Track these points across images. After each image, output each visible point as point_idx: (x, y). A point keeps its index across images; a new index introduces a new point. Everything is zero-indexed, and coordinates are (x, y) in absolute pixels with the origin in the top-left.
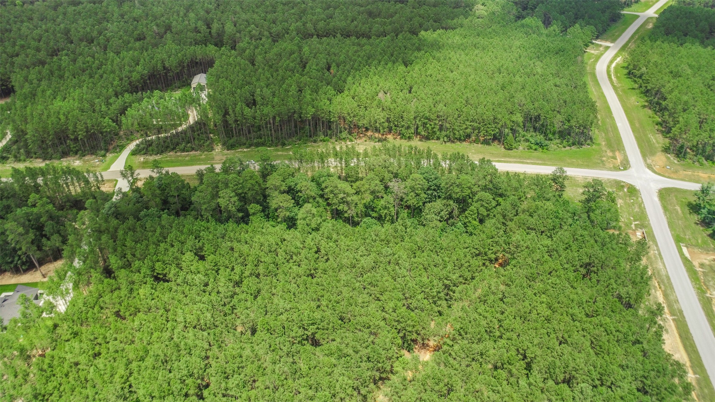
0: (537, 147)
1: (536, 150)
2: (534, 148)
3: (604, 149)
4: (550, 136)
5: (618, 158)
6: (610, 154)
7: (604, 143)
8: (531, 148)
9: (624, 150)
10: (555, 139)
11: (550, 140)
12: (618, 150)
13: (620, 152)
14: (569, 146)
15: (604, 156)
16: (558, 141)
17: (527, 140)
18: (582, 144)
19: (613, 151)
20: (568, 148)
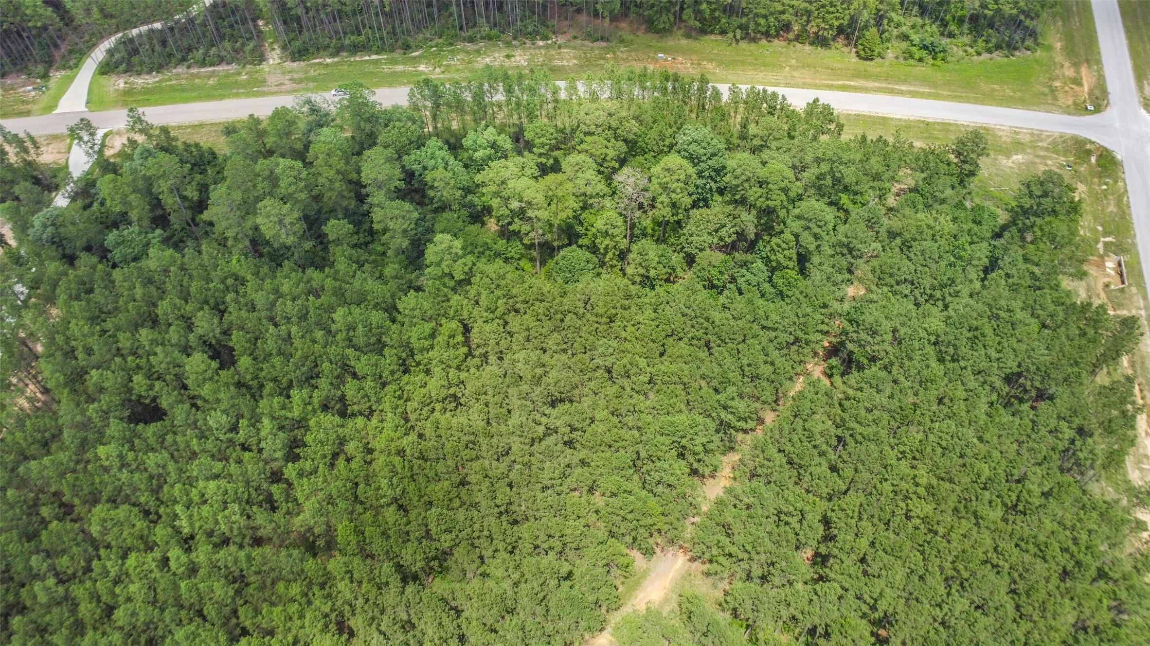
0: (923, 53)
1: (920, 60)
2: (917, 56)
3: (1059, 58)
4: (953, 27)
5: (1084, 81)
6: (1069, 72)
7: (1058, 45)
8: (912, 57)
9: (1099, 62)
11: (951, 35)
12: (1087, 61)
13: (1089, 67)
14: (989, 51)
15: (1057, 78)
16: (966, 39)
18: (1015, 49)
19: (1076, 65)
20: (985, 56)
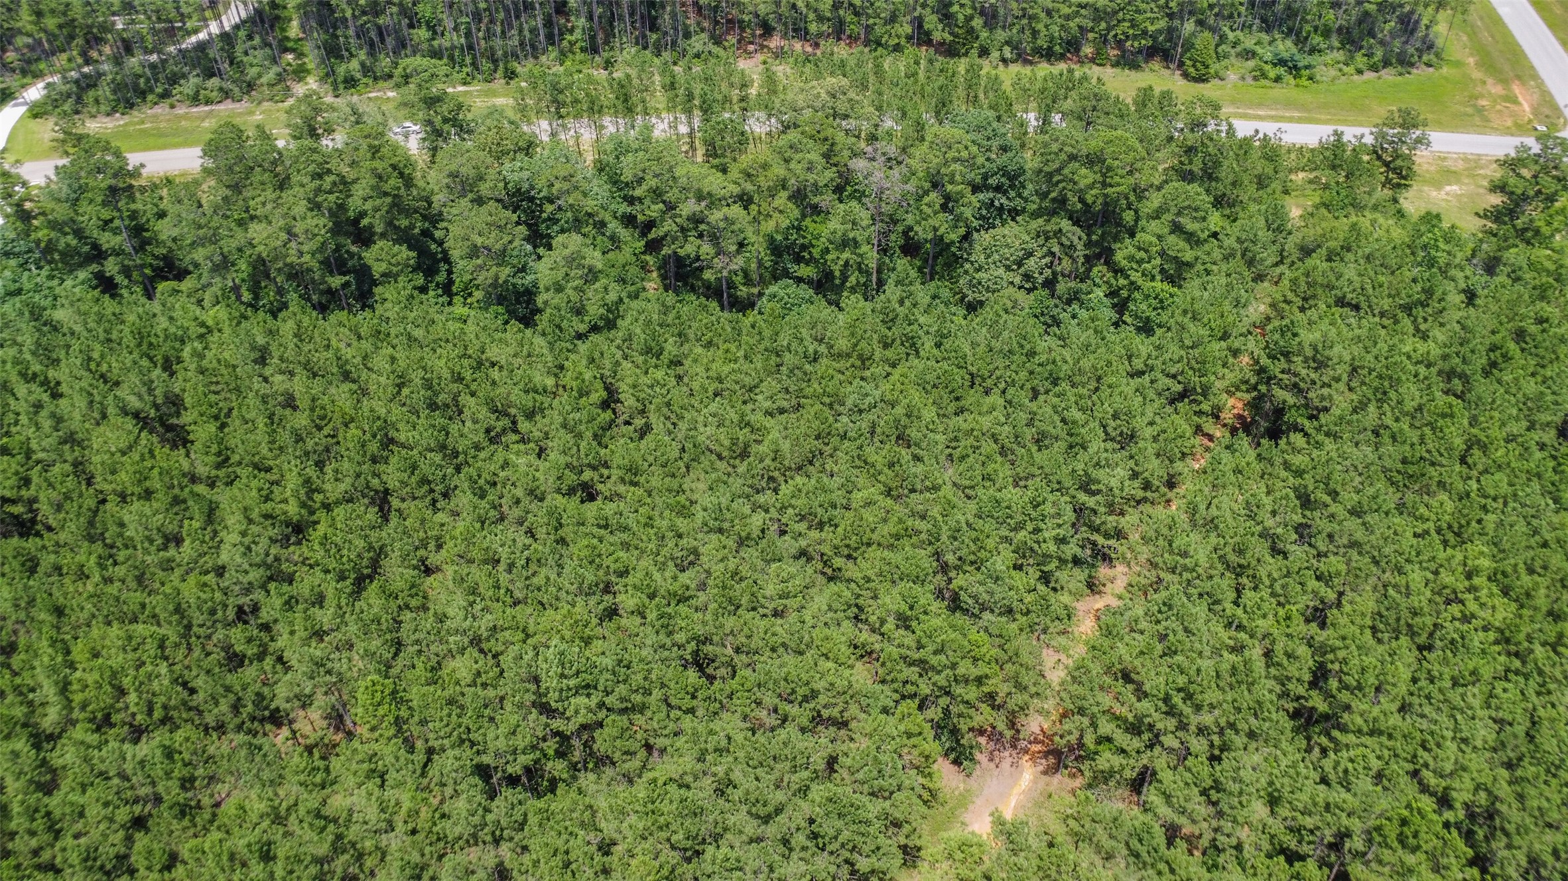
1: (1278, 79)
2: (1272, 74)
3: (1477, 75)
5: (1521, 99)
6: (1497, 90)
7: (1471, 60)
8: (1264, 75)
9: (1535, 76)
10: (1331, 48)
11: (1313, 51)
12: (1519, 77)
13: (1523, 83)
14: (1374, 68)
15: (1482, 96)
16: (1340, 56)
17: (1249, 54)
18: (1412, 65)
19: (1505, 82)
20: (1369, 75)
